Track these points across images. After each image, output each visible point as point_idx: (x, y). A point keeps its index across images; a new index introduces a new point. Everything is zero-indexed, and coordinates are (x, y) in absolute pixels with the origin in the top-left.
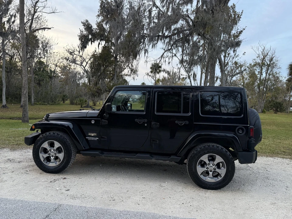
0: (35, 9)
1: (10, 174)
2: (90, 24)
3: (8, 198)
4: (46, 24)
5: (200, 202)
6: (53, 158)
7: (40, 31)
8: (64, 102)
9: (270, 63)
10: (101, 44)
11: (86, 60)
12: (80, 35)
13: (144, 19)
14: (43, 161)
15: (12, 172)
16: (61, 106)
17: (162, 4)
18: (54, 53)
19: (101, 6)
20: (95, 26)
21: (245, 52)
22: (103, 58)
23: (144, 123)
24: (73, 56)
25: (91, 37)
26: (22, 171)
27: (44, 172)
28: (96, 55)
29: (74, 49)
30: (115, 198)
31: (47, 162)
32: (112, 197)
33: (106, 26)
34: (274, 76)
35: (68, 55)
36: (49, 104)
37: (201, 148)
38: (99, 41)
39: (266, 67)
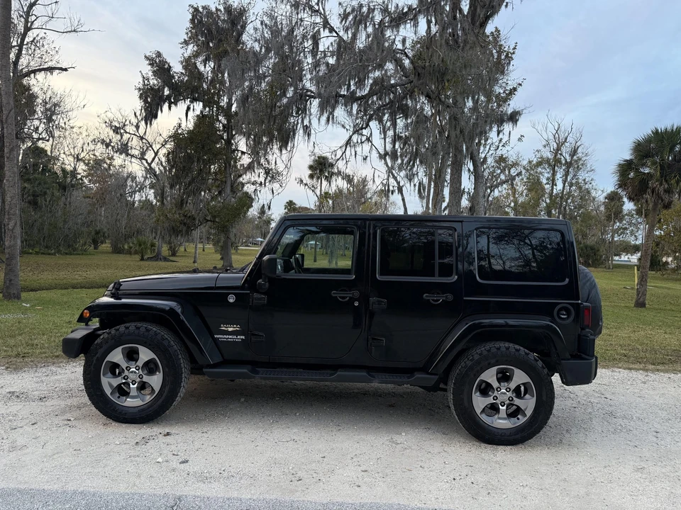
0: (27, 21)
1: (29, 429)
2: (166, 62)
3: (46, 487)
4: (56, 57)
5: (490, 474)
6: (136, 386)
7: (40, 76)
8: (95, 248)
9: (572, 158)
10: (194, 110)
11: (154, 147)
12: (141, 87)
13: (302, 55)
14: (111, 394)
15: (33, 424)
16: (90, 257)
17: (344, 22)
18: (72, 128)
19: (192, 21)
20: (177, 68)
21: (522, 136)
22: (198, 143)
23: (352, 300)
24: (122, 138)
25: (168, 92)
26: (56, 420)
27: (111, 421)
28: (181, 134)
29: (124, 121)
30: (300, 474)
31: (119, 397)
32: (292, 472)
33: (205, 67)
34: (580, 188)
35: (108, 134)
36: (59, 252)
37: (480, 354)
38: (188, 102)
39: (564, 168)
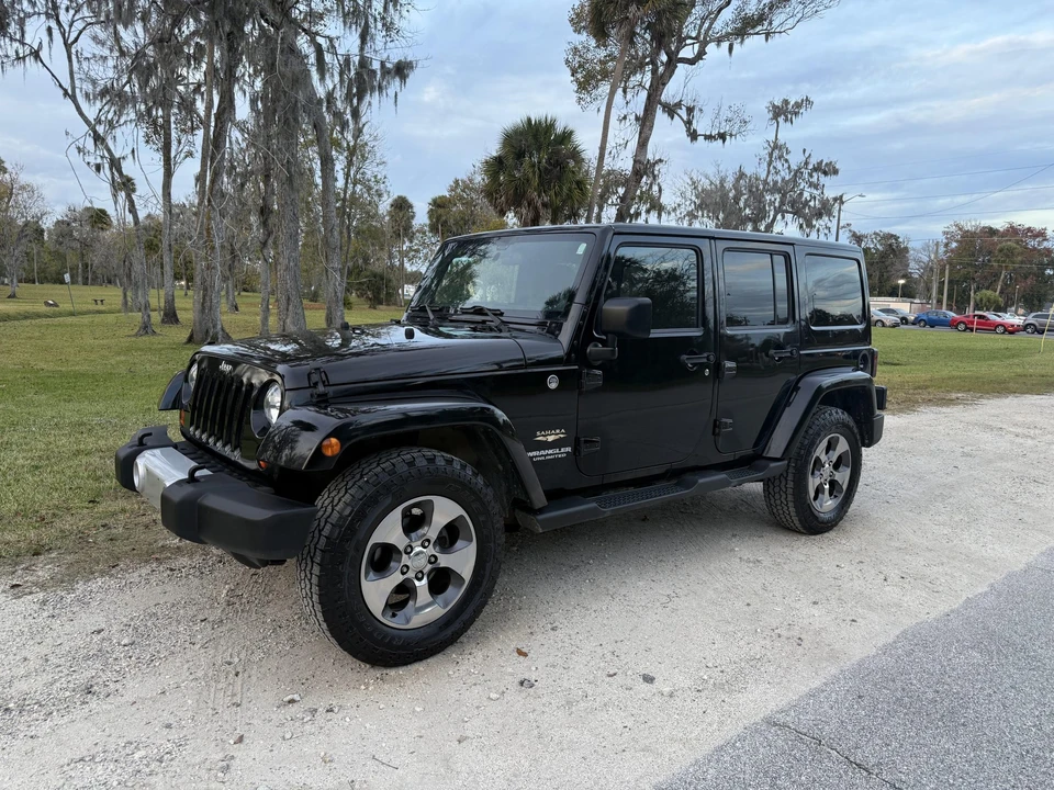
6: (424, 581)
9: (356, 140)
14: (383, 612)
23: (703, 366)
31: (395, 615)
34: (369, 189)
39: (345, 154)
